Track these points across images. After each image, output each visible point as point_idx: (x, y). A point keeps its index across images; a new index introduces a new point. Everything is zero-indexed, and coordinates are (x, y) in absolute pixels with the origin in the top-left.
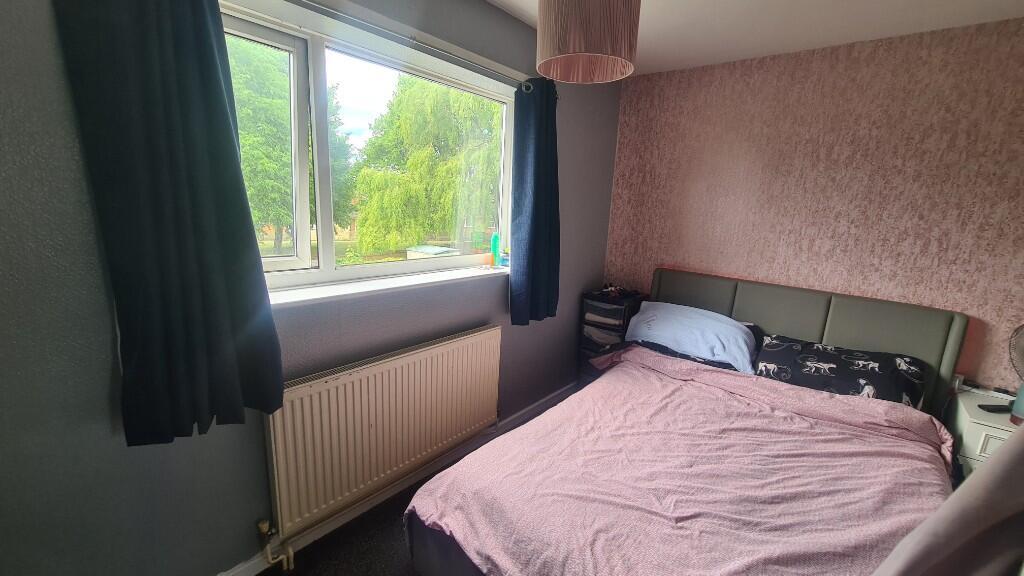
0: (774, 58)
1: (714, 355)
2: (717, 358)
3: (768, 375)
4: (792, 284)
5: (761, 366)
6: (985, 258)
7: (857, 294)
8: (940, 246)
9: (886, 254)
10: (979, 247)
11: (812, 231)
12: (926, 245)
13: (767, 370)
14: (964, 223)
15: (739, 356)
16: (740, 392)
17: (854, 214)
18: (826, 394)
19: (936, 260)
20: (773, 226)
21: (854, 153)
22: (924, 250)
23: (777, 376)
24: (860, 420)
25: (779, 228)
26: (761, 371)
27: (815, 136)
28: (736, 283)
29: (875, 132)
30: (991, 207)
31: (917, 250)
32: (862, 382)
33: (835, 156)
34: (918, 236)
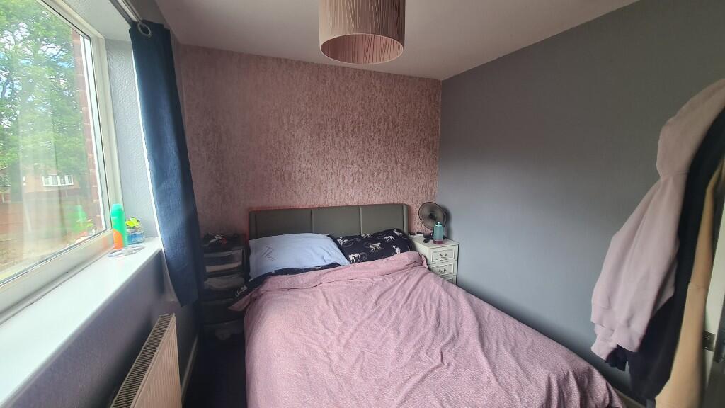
0: (305, 63)
1: (325, 261)
2: (328, 263)
3: (357, 261)
4: (338, 204)
5: (351, 257)
7: (367, 203)
8: (392, 175)
9: (375, 181)
11: (342, 172)
12: (387, 175)
13: (356, 258)
14: (397, 163)
15: (338, 257)
16: (350, 277)
17: (360, 161)
18: (385, 260)
19: (392, 181)
20: (323, 171)
21: (354, 128)
23: (361, 260)
24: (402, 266)
25: (326, 171)
26: (353, 260)
27: (335, 117)
28: (310, 210)
29: (361, 118)
31: (385, 177)
32: (394, 247)
33: (346, 129)
34: (384, 171)
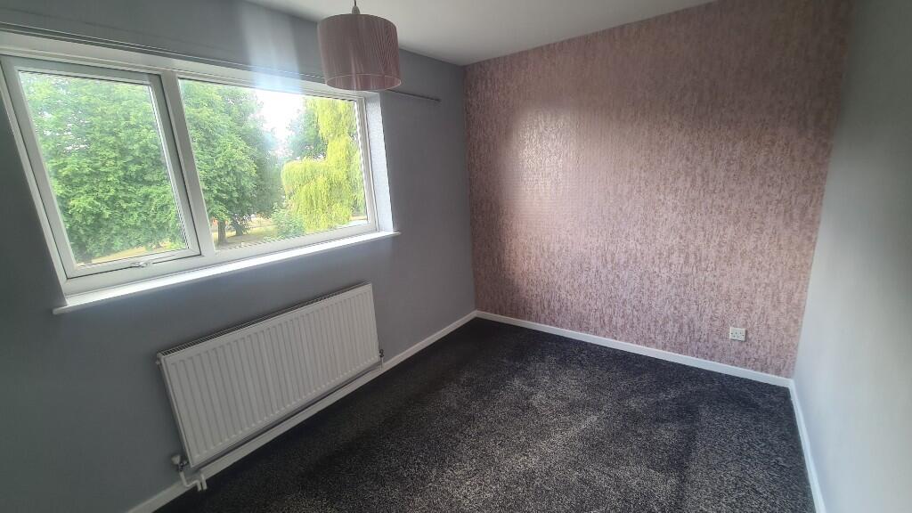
6: (733, 186)
8: (703, 180)
9: (668, 190)
10: (729, 178)
12: (694, 181)
14: (717, 161)
19: (702, 192)
22: (693, 185)
30: (733, 146)
31: (688, 185)
34: (687, 174)
